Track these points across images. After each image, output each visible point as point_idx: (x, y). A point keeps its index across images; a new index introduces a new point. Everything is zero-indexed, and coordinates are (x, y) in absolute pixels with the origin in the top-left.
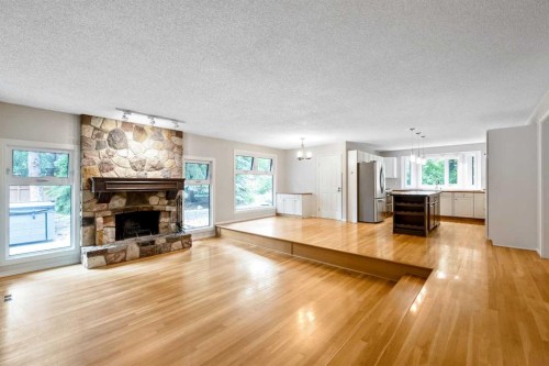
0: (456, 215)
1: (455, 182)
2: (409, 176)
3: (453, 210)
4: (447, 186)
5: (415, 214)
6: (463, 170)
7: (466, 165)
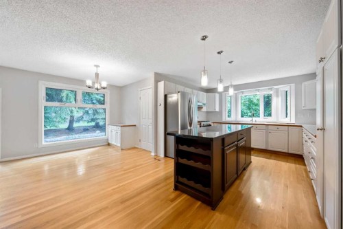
0: (270, 148)
1: (270, 115)
2: (230, 111)
3: (267, 142)
4: (261, 119)
5: (199, 165)
6: (277, 103)
7: (280, 99)
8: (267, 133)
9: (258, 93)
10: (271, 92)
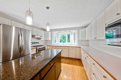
8: (69, 50)
9: (66, 33)
10: (70, 33)
